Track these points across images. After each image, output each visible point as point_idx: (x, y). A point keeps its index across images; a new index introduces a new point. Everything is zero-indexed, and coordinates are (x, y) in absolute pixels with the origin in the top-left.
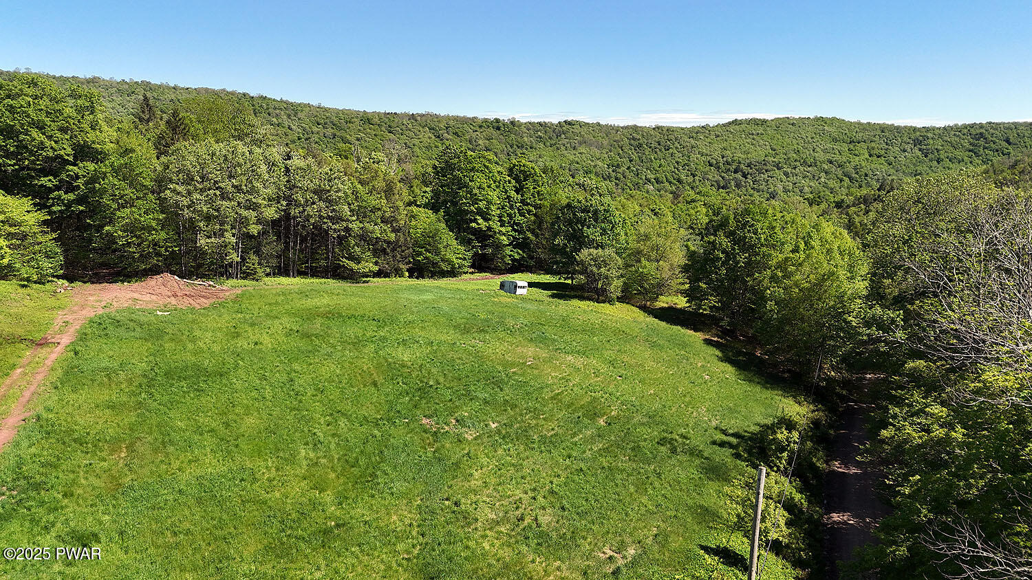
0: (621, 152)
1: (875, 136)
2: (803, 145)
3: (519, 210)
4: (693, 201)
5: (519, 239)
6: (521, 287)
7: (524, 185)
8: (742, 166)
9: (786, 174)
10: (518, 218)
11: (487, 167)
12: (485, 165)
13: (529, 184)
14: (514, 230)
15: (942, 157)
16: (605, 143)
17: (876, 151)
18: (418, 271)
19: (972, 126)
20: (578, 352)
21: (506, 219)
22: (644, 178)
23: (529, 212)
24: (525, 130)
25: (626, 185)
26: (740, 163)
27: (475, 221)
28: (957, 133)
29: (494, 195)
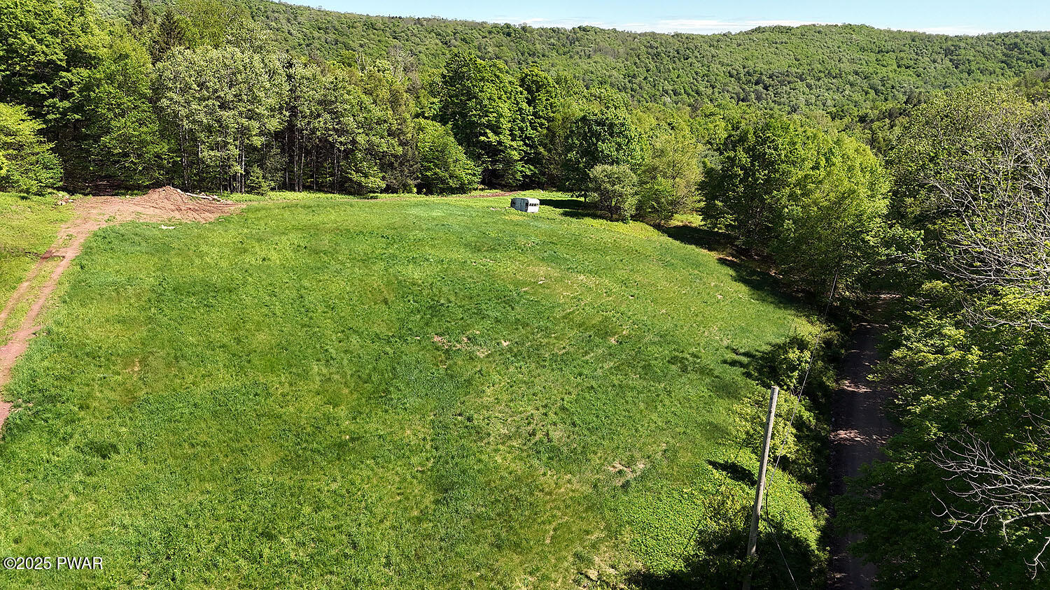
0: (638, 61)
1: (904, 45)
2: (828, 55)
3: (531, 123)
4: (712, 114)
5: (530, 154)
6: (532, 205)
7: (536, 96)
8: (764, 77)
9: (810, 86)
10: (530, 132)
11: (498, 77)
12: (495, 75)
13: (542, 95)
14: (525, 144)
15: (973, 68)
16: (622, 50)
17: (904, 62)
18: (427, 187)
19: (1006, 35)
20: (590, 272)
21: (517, 133)
22: (661, 89)
23: (541, 125)
24: (536, 36)
25: (643, 97)
26: (761, 74)
27: (485, 134)
28: (990, 43)
29: (505, 108)
